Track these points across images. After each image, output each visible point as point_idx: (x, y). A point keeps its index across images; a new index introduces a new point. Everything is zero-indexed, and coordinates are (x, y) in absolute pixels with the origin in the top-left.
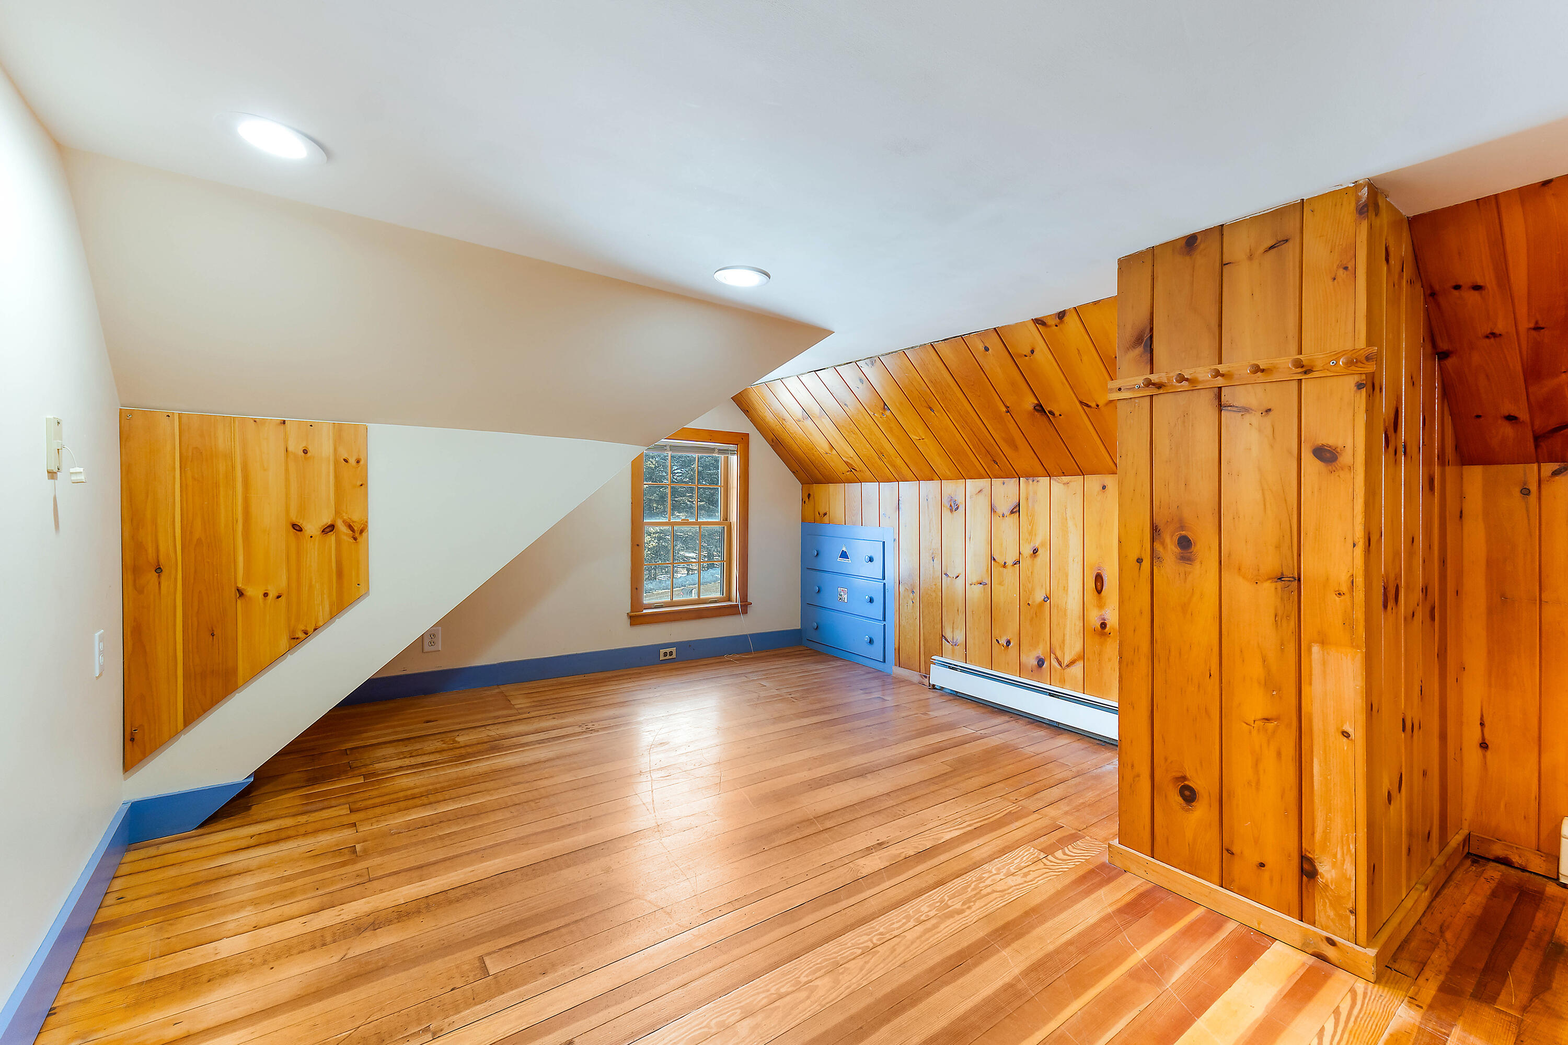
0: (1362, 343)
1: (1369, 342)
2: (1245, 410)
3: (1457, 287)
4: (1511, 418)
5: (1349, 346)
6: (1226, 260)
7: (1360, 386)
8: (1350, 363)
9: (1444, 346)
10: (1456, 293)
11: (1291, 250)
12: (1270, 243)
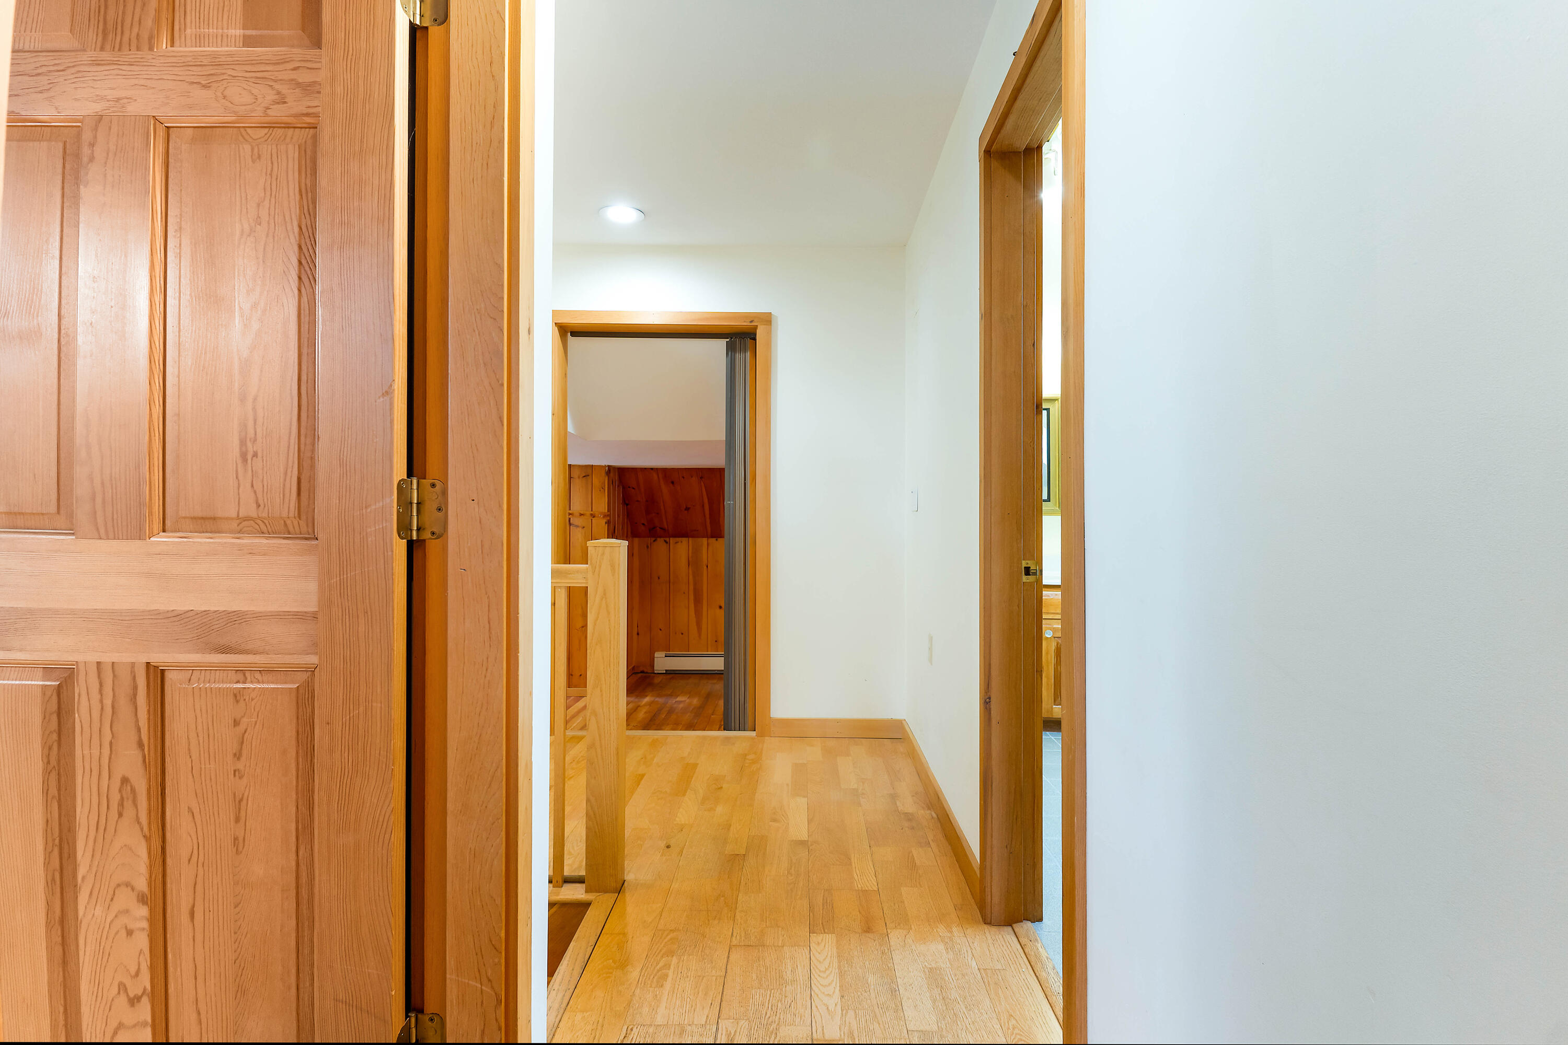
0: (606, 511)
1: (608, 511)
2: (577, 526)
3: (629, 487)
4: (643, 524)
5: (604, 511)
6: (572, 476)
7: (606, 523)
8: (604, 517)
9: (627, 502)
10: (629, 489)
11: (589, 478)
12: (584, 475)
